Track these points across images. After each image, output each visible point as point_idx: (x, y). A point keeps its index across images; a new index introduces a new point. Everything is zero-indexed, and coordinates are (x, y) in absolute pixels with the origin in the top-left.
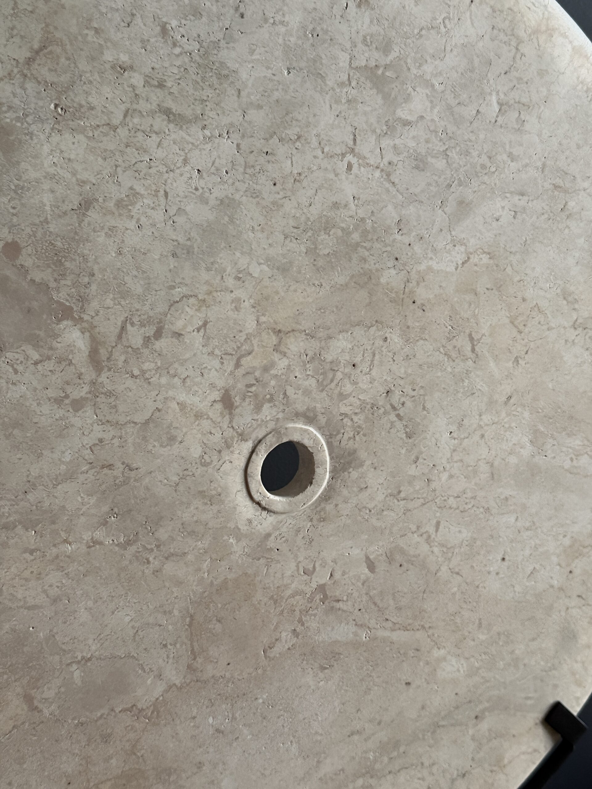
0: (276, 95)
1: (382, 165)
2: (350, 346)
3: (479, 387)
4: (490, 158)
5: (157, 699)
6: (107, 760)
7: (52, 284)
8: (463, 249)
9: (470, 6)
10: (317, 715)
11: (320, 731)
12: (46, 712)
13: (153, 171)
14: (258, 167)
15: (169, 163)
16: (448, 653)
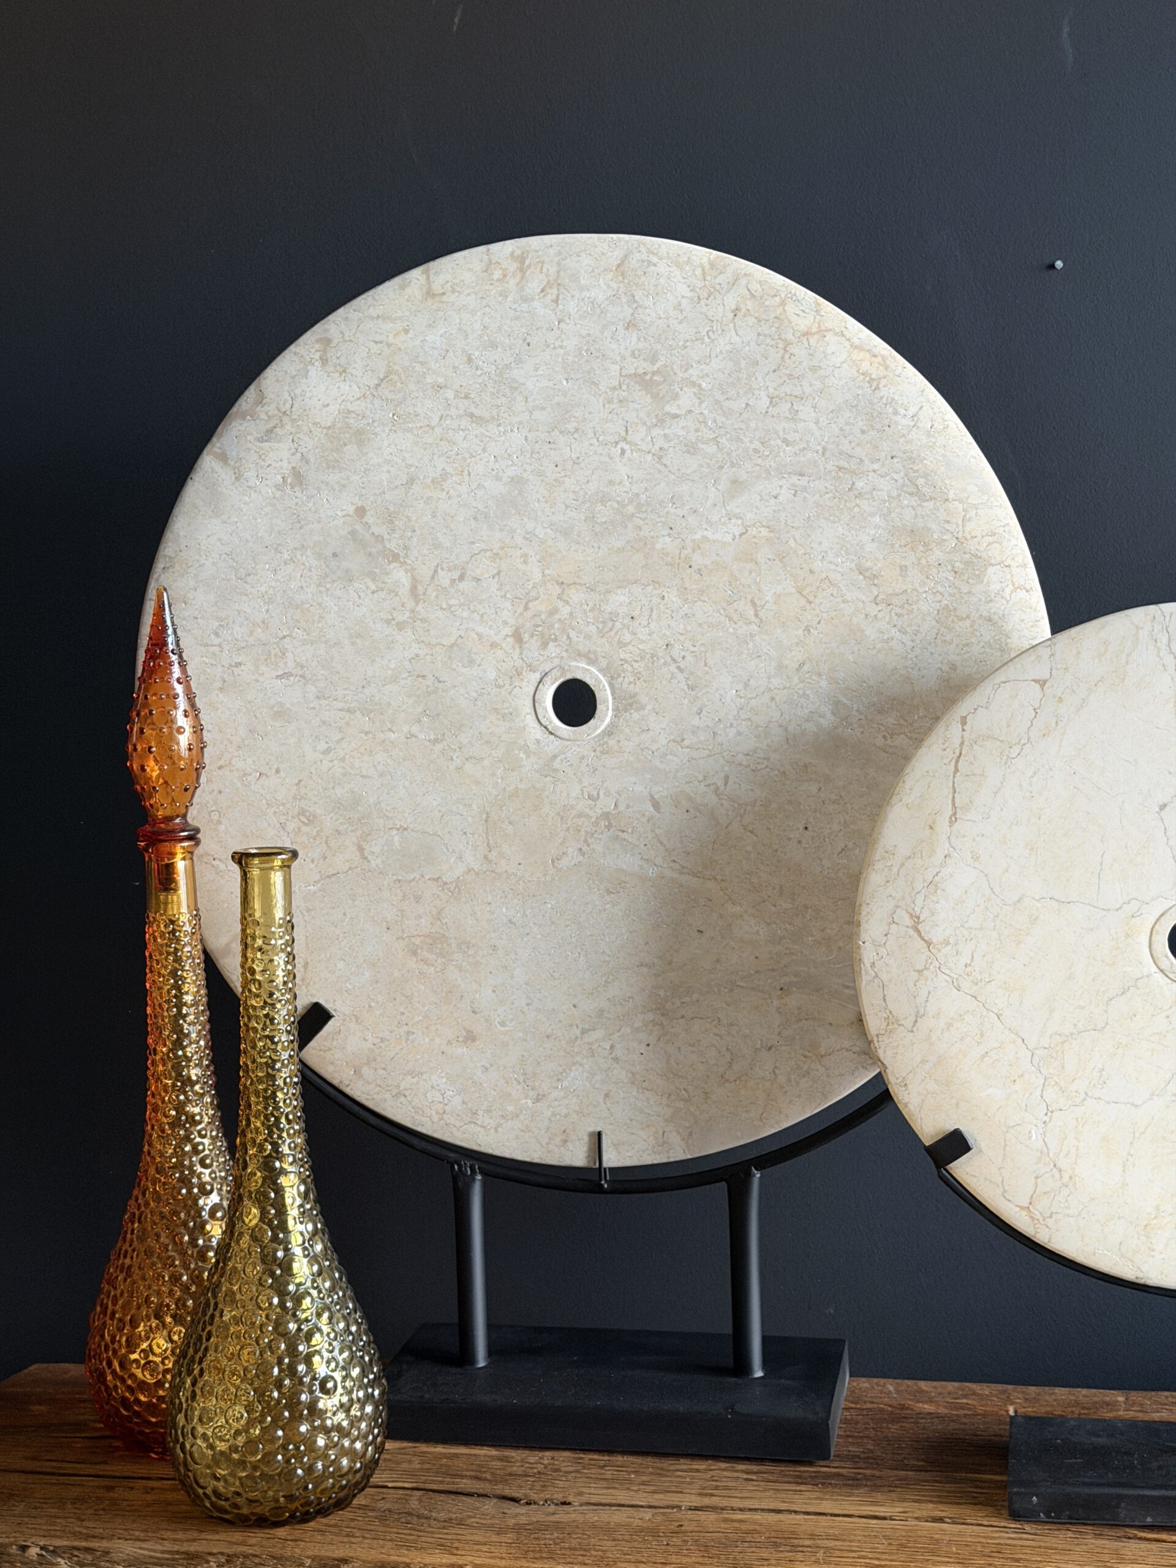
1: (653, 451)
2: (628, 601)
3: (765, 650)
4: (763, 443)
5: (458, 878)
6: (419, 917)
7: (386, 537)
8: (739, 522)
9: (733, 319)
10: (604, 935)
12: (373, 864)
13: (459, 457)
14: (542, 454)
15: (472, 451)
16: (746, 912)
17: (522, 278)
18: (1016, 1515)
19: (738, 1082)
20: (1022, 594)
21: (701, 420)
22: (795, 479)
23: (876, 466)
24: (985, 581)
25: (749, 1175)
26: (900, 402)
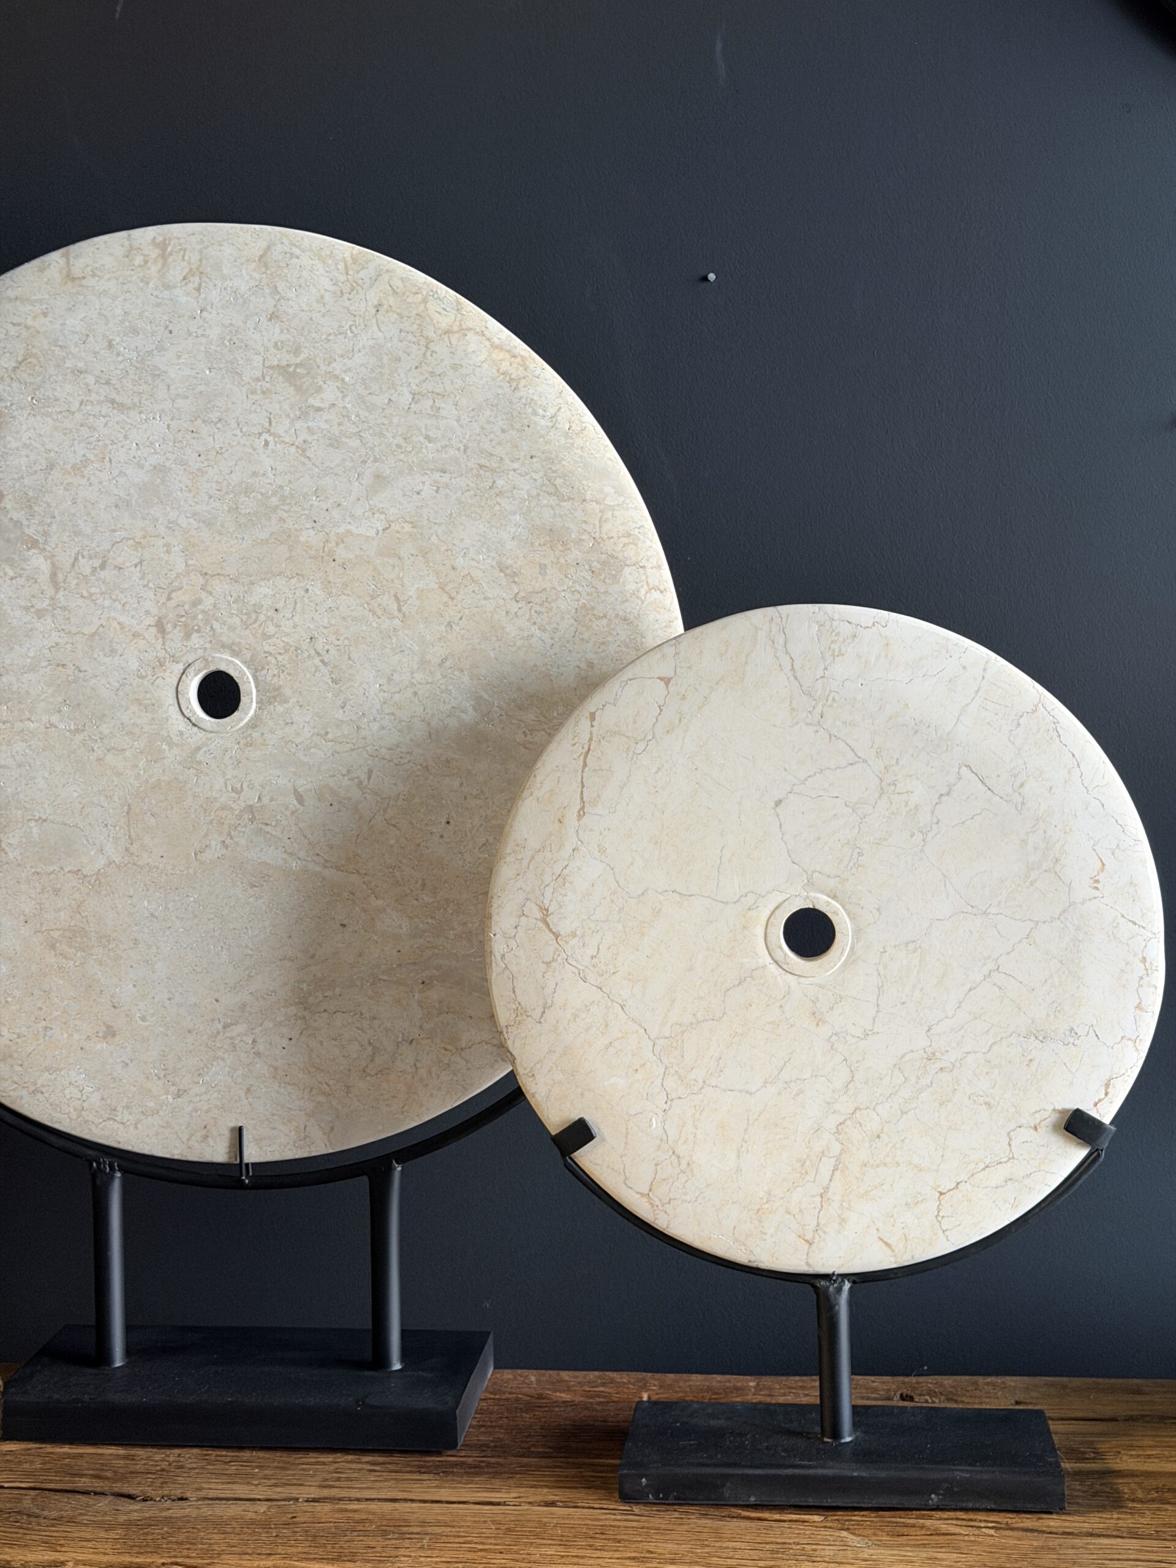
0: (200, 388)
1: (297, 443)
2: (271, 593)
3: (408, 645)
4: (405, 439)
5: (99, 870)
6: (57, 911)
8: (383, 517)
9: (376, 314)
10: (246, 928)
11: (250, 945)
12: (11, 856)
13: (100, 443)
14: (185, 442)
15: (113, 438)
16: (388, 906)
17: (164, 265)
18: (626, 1497)
19: (379, 1076)
20: (656, 595)
21: (345, 413)
22: (437, 475)
23: (516, 465)
24: (621, 581)
25: (390, 1170)
26: (539, 403)
